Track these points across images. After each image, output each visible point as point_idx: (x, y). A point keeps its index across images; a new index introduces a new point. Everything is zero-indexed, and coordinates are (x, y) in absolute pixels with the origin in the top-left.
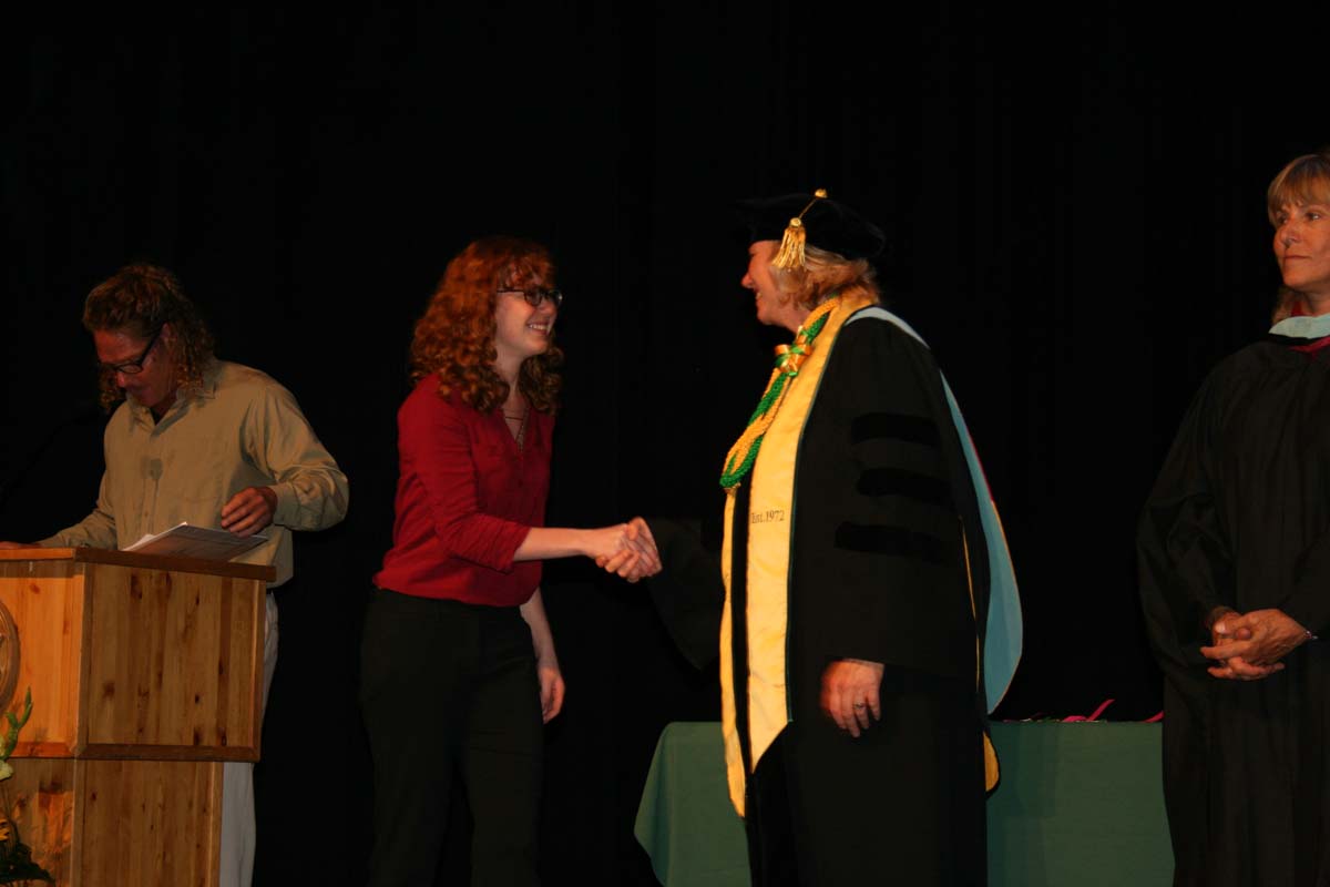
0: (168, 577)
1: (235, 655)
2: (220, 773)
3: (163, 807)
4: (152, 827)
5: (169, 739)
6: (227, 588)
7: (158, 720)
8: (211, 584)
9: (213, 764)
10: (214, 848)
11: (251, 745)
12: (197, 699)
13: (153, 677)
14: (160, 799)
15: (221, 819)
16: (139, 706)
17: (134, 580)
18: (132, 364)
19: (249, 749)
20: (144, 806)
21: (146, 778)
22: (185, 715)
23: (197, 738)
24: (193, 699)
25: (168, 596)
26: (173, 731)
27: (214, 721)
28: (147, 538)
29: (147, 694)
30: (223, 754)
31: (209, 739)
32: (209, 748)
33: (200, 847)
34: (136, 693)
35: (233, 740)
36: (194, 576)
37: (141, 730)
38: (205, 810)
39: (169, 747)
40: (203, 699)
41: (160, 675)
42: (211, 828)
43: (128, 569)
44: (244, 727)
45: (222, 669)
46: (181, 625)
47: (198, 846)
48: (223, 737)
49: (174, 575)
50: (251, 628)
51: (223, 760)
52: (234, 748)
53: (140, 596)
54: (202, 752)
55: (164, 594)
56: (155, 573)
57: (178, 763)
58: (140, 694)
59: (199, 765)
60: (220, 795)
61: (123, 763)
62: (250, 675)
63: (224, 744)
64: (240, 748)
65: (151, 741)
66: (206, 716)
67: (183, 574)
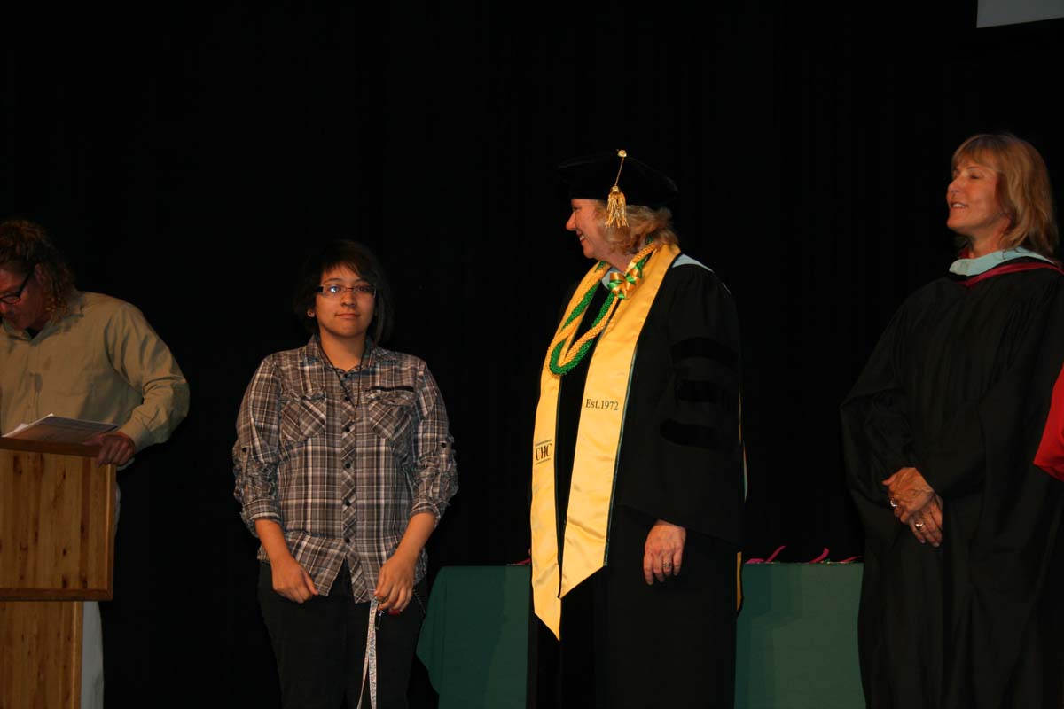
0: (42, 457)
1: (93, 519)
2: (81, 610)
3: (38, 637)
4: (29, 653)
5: (43, 584)
6: (87, 466)
7: (35, 569)
8: (74, 463)
9: (75, 603)
10: (77, 667)
11: (106, 587)
12: (65, 552)
13: (31, 536)
14: (35, 631)
15: (81, 646)
16: (20, 558)
17: (16, 460)
18: (12, 295)
19: (104, 591)
20: (23, 637)
21: (24, 615)
22: (56, 565)
23: (65, 583)
24: (62, 552)
25: (42, 471)
26: (46, 578)
27: (78, 569)
28: (22, 427)
29: (26, 549)
30: (83, 595)
31: (74, 584)
32: (74, 591)
33: (66, 668)
34: (18, 547)
35: (92, 585)
36: (61, 457)
37: (22, 578)
38: (69, 639)
39: (44, 590)
40: (69, 552)
41: (36, 534)
42: (74, 653)
43: (12, 451)
44: (101, 575)
45: (84, 529)
46: (52, 495)
47: (65, 667)
48: (84, 581)
49: (47, 456)
50: (105, 496)
51: (84, 600)
52: (92, 591)
53: (21, 472)
54: (67, 594)
55: (39, 472)
56: (32, 454)
57: (51, 603)
58: (21, 548)
59: (64, 603)
60: (81, 627)
61: (8, 603)
62: (104, 533)
63: (85, 587)
64: (99, 591)
65: (29, 585)
66: (72, 565)
67: (53, 455)
